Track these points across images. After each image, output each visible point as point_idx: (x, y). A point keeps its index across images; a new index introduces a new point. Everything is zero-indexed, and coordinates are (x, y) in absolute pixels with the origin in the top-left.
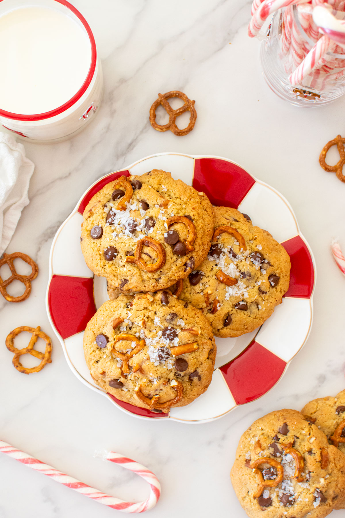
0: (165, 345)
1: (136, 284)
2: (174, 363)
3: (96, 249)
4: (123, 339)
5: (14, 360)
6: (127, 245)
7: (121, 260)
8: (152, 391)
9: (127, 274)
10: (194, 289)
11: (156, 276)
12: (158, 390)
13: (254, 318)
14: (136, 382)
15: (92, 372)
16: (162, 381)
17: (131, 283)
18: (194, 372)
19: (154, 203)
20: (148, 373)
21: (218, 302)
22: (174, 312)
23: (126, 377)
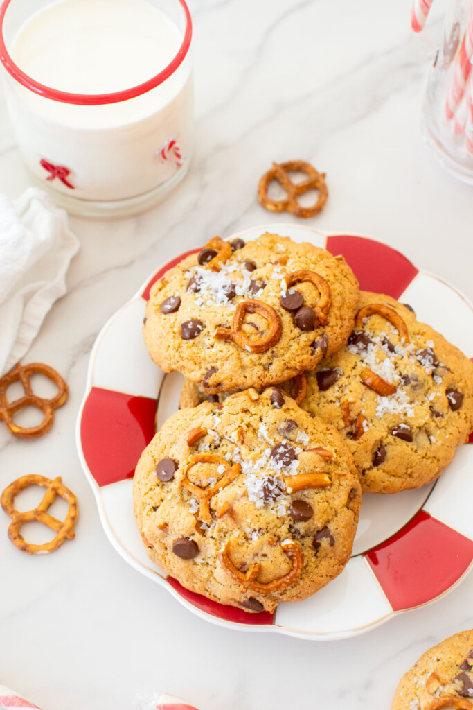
0: (275, 474)
1: (231, 372)
2: (289, 505)
3: (168, 325)
4: (203, 461)
5: (11, 528)
6: (219, 316)
7: (208, 337)
8: (248, 557)
9: (217, 357)
10: (324, 397)
11: (264, 360)
12: (259, 556)
13: (423, 458)
14: (220, 543)
15: (144, 530)
16: (267, 537)
17: (223, 373)
18: (323, 529)
19: (264, 261)
20: (244, 518)
21: (365, 418)
22: (292, 418)
23: (203, 533)
